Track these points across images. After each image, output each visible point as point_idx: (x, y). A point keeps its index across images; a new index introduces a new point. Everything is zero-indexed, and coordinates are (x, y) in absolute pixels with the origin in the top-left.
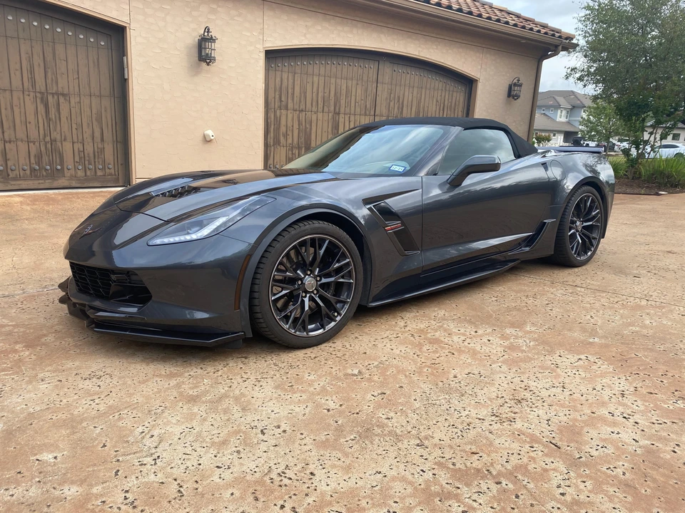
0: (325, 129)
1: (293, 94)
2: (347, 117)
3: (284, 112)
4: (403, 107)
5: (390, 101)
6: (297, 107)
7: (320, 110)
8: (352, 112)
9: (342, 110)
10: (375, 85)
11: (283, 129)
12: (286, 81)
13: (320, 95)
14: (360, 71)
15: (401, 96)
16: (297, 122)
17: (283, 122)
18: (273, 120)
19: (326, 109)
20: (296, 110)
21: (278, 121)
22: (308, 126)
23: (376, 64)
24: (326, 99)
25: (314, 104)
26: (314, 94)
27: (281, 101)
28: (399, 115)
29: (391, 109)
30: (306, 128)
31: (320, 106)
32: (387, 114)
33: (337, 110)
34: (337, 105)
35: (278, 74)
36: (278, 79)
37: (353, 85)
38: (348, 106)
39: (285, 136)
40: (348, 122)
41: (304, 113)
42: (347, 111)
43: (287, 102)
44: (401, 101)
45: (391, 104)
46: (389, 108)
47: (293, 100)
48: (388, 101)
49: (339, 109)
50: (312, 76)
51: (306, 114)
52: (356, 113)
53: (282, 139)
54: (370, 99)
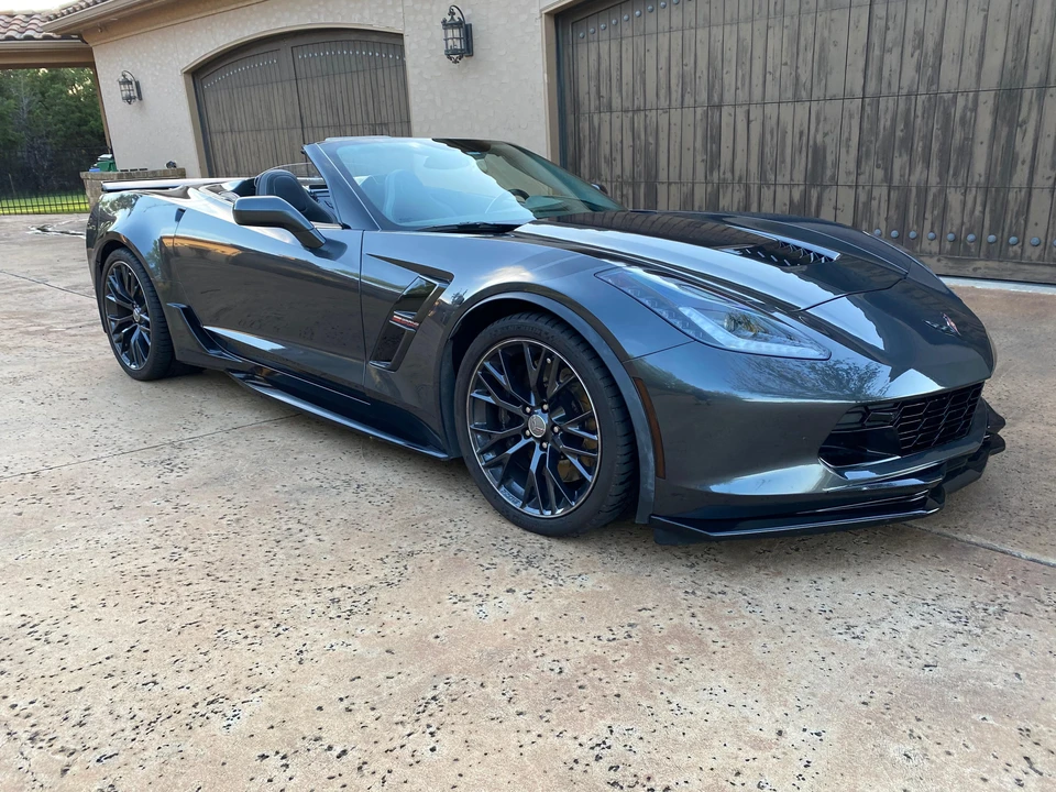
0: (688, 142)
1: (620, 81)
2: (740, 112)
3: (606, 117)
4: (940, 59)
6: (627, 104)
7: (676, 102)
8: (757, 95)
9: (728, 97)
11: (605, 149)
12: (607, 57)
13: (675, 71)
16: (630, 134)
17: (605, 136)
18: (587, 133)
19: (689, 100)
20: (627, 111)
21: (595, 136)
22: (651, 140)
24: (687, 80)
25: (663, 92)
26: (662, 73)
27: (600, 97)
28: (922, 90)
29: (886, 73)
30: (647, 143)
31: (676, 95)
32: (872, 88)
33: (716, 99)
34: (714, 86)
35: (593, 46)
36: (593, 57)
37: (756, 33)
38: (743, 85)
39: (610, 161)
40: (745, 121)
41: (642, 113)
42: (742, 96)
43: (610, 98)
44: (930, 44)
45: (887, 56)
46: (881, 69)
47: (621, 91)
48: (877, 52)
49: (722, 95)
50: (655, 36)
51: (646, 116)
52: (768, 99)
53: (604, 169)
54: (810, 56)
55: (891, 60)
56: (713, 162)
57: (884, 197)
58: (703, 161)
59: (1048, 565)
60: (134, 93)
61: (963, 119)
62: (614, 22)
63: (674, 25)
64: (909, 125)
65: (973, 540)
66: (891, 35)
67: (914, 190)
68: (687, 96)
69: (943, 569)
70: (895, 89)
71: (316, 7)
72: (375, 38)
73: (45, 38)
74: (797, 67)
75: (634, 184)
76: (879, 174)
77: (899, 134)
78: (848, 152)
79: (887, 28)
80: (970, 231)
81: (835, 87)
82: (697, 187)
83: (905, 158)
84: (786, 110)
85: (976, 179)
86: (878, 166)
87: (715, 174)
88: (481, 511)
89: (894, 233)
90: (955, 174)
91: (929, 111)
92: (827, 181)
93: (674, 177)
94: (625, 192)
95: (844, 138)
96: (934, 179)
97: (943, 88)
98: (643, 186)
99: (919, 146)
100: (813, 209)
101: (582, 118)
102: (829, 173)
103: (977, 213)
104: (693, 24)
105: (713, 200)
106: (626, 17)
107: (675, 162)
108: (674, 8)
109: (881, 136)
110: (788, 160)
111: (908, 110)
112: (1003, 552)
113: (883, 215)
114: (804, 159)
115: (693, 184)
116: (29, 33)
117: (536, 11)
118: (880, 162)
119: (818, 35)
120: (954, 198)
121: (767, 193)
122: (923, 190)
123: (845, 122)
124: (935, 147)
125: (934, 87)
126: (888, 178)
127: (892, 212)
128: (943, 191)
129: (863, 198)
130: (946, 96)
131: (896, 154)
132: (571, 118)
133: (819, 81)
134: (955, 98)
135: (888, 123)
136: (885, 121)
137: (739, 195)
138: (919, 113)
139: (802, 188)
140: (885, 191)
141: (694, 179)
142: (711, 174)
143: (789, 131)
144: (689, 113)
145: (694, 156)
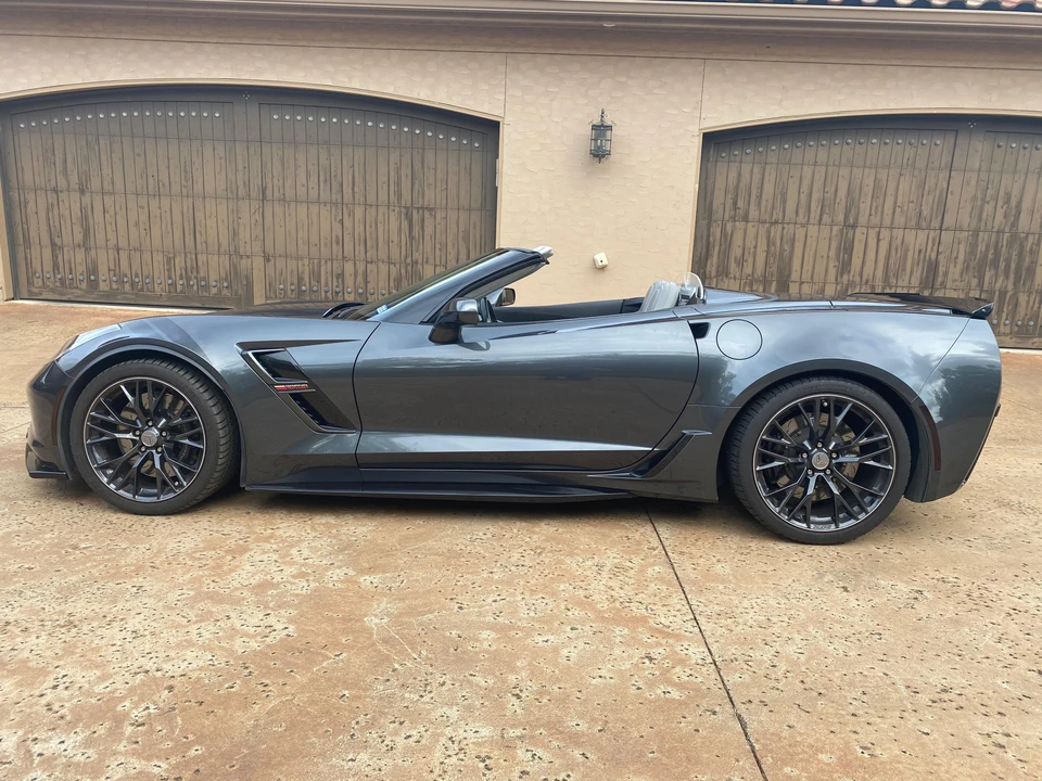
0: (823, 251)
1: (760, 197)
2: (873, 234)
3: (740, 225)
4: (1019, 212)
5: (984, 201)
6: (766, 217)
7: (814, 220)
8: (887, 222)
9: (863, 220)
10: (944, 175)
11: (736, 251)
12: (747, 177)
13: (816, 196)
14: (910, 151)
15: (1015, 193)
16: (765, 241)
17: (738, 239)
18: (716, 238)
19: (826, 218)
20: (763, 222)
21: (727, 240)
22: (786, 247)
23: (952, 136)
24: (827, 203)
25: (802, 211)
26: (803, 196)
27: (735, 207)
28: (1007, 229)
29: (984, 217)
30: (782, 250)
31: (815, 214)
32: (973, 226)
33: (851, 221)
34: (850, 211)
35: (734, 167)
36: (733, 175)
37: (891, 177)
38: (876, 213)
39: (741, 262)
40: (875, 241)
41: (780, 225)
42: (875, 220)
43: (748, 210)
44: (1014, 202)
45: (986, 207)
46: (981, 214)
47: (759, 205)
48: (979, 203)
49: (856, 219)
50: (800, 167)
51: (783, 228)
52: (896, 224)
53: (733, 267)
54: (931, 201)
55: (988, 208)
56: (844, 267)
58: (835, 266)
61: (1031, 249)
62: (760, 149)
63: (819, 161)
64: (997, 252)
66: (989, 192)
67: (997, 293)
68: (825, 217)
70: (989, 227)
74: (921, 205)
75: (766, 283)
76: (975, 282)
77: (990, 256)
78: (955, 266)
79: (988, 188)
80: (1030, 319)
81: (949, 222)
82: (827, 286)
83: (993, 272)
84: (910, 235)
86: (974, 277)
87: (845, 278)
90: (1024, 284)
91: (1010, 244)
92: (937, 285)
93: (806, 276)
95: (954, 255)
96: (1010, 287)
97: (1020, 230)
98: (774, 284)
99: (1002, 265)
101: (714, 225)
102: (940, 280)
103: (1035, 309)
104: (837, 163)
106: (772, 148)
107: (808, 267)
108: (821, 148)
109: (978, 257)
110: (908, 270)
111: (997, 243)
114: (920, 269)
115: (825, 284)
117: (694, 129)
118: (976, 274)
120: (1023, 298)
122: (1003, 293)
123: (955, 246)
124: (1013, 266)
125: (1015, 229)
126: (981, 285)
128: (1015, 294)
130: (1022, 235)
131: (987, 269)
134: (1027, 237)
135: (983, 249)
136: (981, 247)
138: (1004, 244)
141: (825, 280)
142: (842, 276)
143: (911, 248)
144: (825, 231)
145: (828, 263)
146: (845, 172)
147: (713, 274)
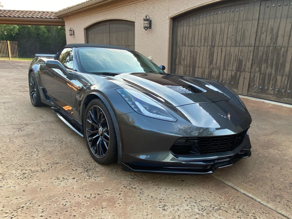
0: (205, 56)
2: (220, 49)
3: (184, 47)
4: (277, 37)
6: (190, 44)
7: (202, 45)
9: (217, 44)
11: (183, 57)
12: (185, 31)
13: (203, 36)
14: (232, 15)
15: (275, 28)
16: (190, 53)
17: (183, 52)
18: (179, 52)
19: (206, 44)
20: (189, 46)
22: (195, 55)
24: (206, 38)
25: (199, 41)
26: (199, 36)
27: (183, 42)
28: (272, 45)
29: (261, 40)
31: (203, 43)
32: (257, 44)
33: (213, 44)
34: (213, 41)
35: (182, 28)
36: (182, 31)
37: (226, 26)
38: (221, 41)
39: (184, 60)
40: (221, 51)
41: (193, 47)
42: (221, 44)
43: (185, 42)
44: (275, 32)
45: (262, 35)
47: (188, 41)
48: (259, 33)
49: (215, 43)
50: (198, 26)
51: (194, 48)
52: (228, 45)
53: (182, 62)
54: (240, 33)
55: (263, 36)
56: (211, 62)
57: (259, 76)
58: (208, 62)
59: (248, 196)
60: (73, 33)
61: (283, 54)
62: (188, 21)
63: (204, 23)
64: (267, 56)
65: (229, 184)
66: (263, 29)
67: (267, 75)
69: (211, 192)
70: (264, 45)
71: (115, 13)
72: (128, 23)
73: (55, 18)
74: (236, 37)
75: (190, 67)
76: (257, 69)
77: (264, 58)
78: (249, 62)
79: (263, 27)
80: (283, 89)
81: (247, 43)
83: (265, 65)
84: (232, 49)
85: (286, 73)
86: (257, 67)
88: (88, 154)
89: (261, 87)
90: (280, 71)
91: (273, 52)
92: (242, 70)
93: (200, 65)
94: (187, 69)
95: (248, 57)
96: (273, 72)
97: (278, 45)
98: (192, 67)
99: (270, 62)
100: (238, 78)
101: (178, 48)
102: (243, 68)
103: (286, 83)
104: (209, 23)
105: (210, 73)
106: (191, 20)
107: (201, 62)
108: (204, 18)
109: (259, 58)
110: (232, 63)
111: (267, 52)
112: (236, 190)
113: (258, 82)
114: (236, 63)
115: (205, 68)
116: (51, 17)
117: (167, 17)
118: (258, 66)
119: (243, 27)
120: (279, 78)
121: (225, 72)
122: (270, 75)
123: (249, 53)
124: (274, 62)
125: (275, 45)
126: (260, 71)
127: (260, 80)
128: (276, 76)
129: (252, 76)
130: (279, 48)
131: (263, 64)
132: (175, 47)
133: (242, 41)
134: (281, 48)
135: (261, 55)
137: (217, 72)
138: (270, 52)
139: (235, 71)
140: (259, 74)
141: (205, 67)
142: (210, 65)
143: (233, 55)
144: (206, 48)
145: (206, 60)
146: (211, 26)
147: (178, 64)
